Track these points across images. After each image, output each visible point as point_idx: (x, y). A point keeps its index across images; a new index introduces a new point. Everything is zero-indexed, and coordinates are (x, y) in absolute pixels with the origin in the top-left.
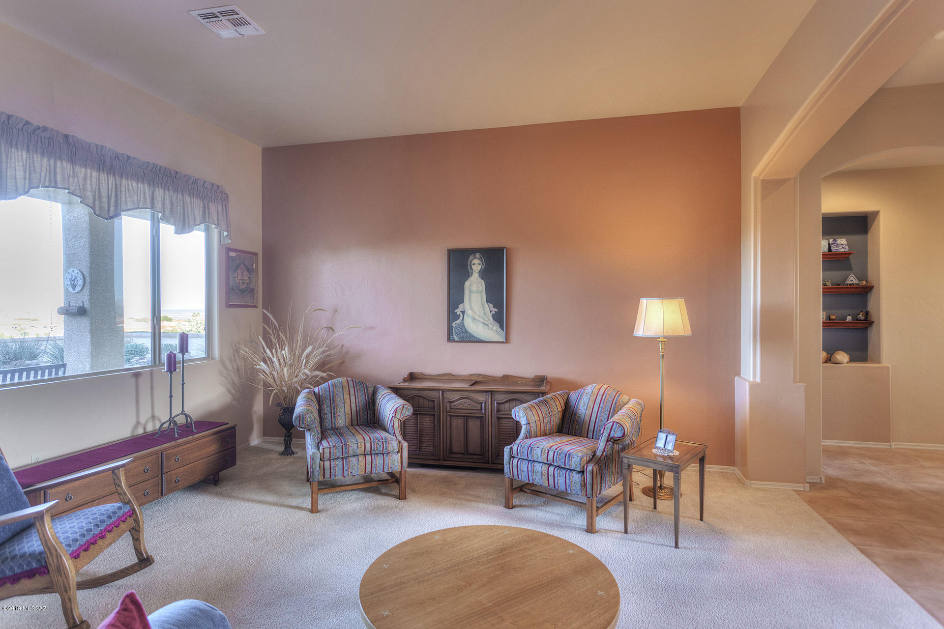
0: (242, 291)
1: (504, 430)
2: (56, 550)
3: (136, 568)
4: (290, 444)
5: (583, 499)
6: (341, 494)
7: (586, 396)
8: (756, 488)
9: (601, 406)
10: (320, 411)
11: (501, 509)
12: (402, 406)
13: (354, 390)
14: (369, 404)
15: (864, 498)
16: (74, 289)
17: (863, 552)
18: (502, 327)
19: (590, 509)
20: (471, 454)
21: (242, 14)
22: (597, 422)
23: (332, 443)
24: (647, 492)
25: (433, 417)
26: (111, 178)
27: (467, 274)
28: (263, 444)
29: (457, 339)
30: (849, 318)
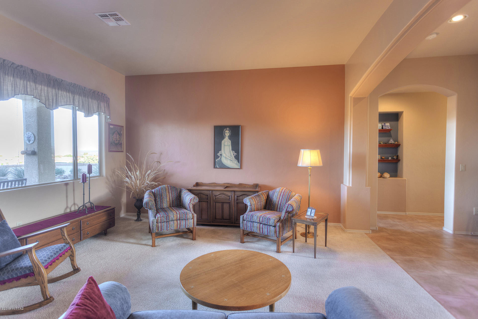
0: (116, 144)
1: (240, 208)
2: (38, 265)
3: (72, 273)
4: (140, 216)
5: (275, 238)
6: (165, 238)
7: (276, 193)
8: (349, 233)
9: (283, 197)
10: (155, 200)
11: (239, 243)
12: (193, 198)
13: (171, 190)
14: (178, 197)
15: (393, 236)
16: (29, 142)
17: (392, 258)
18: (239, 162)
19: (278, 242)
20: (225, 219)
21: (120, 16)
22: (281, 204)
23: (162, 215)
24: (302, 235)
25: (207, 203)
26: (54, 90)
27: (223, 137)
28: (126, 216)
29: (218, 167)
30: (390, 158)
